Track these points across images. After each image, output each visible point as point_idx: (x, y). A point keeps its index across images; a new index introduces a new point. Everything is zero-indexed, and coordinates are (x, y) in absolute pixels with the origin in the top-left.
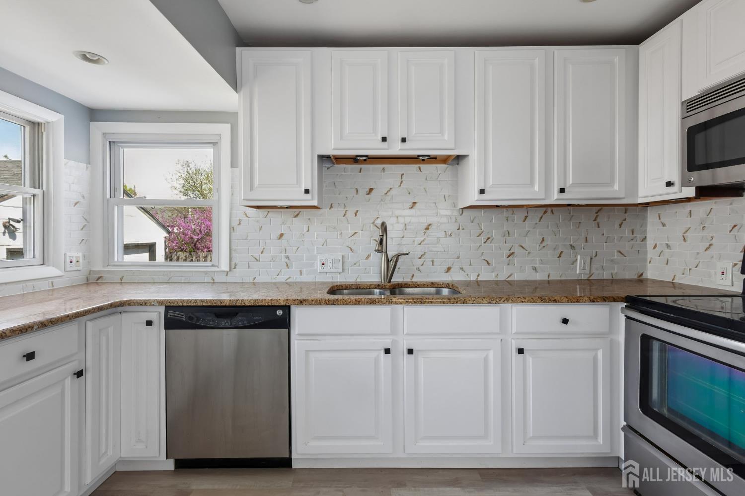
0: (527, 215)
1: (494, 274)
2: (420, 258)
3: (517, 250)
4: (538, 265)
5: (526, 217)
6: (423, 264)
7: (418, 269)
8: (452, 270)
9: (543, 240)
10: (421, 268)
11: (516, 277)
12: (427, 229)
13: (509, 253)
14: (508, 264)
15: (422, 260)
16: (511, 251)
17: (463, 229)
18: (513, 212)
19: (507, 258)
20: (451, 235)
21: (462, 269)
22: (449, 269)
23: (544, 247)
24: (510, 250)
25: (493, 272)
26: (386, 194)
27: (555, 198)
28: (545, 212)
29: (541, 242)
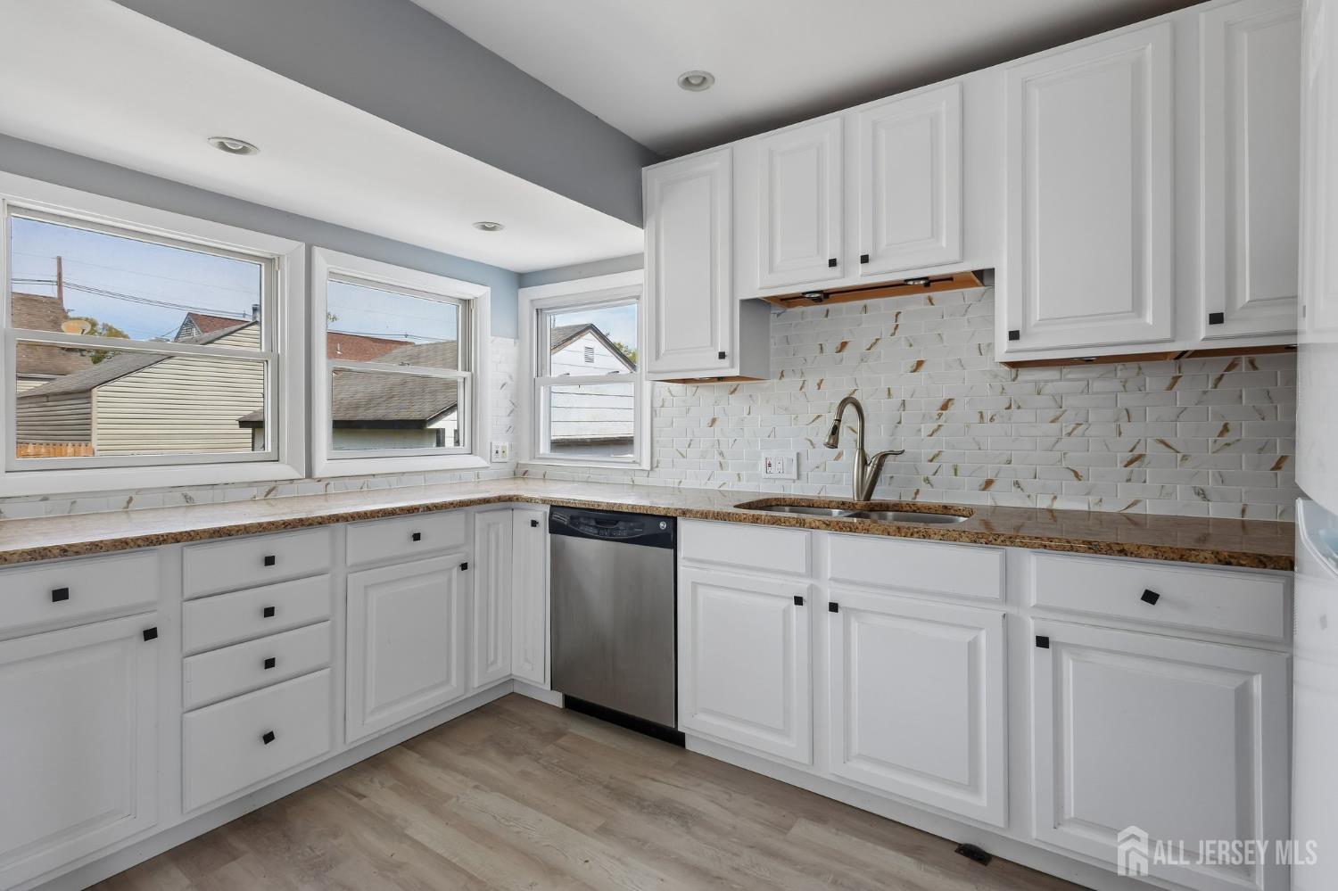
0: (1178, 375)
1: (1093, 499)
2: (931, 461)
3: (1152, 449)
4: (1210, 485)
5: (1176, 379)
6: (936, 472)
7: (927, 480)
8: (994, 487)
9: (1226, 429)
10: (932, 478)
11: (1151, 507)
12: (945, 407)
13: (1129, 456)
14: (1129, 480)
15: (935, 465)
16: (1136, 453)
17: (1019, 407)
18: (1140, 369)
19: (1126, 466)
20: (992, 419)
21: (1017, 484)
22: (989, 483)
23: (1228, 445)
24: (1131, 451)
25: (1088, 494)
26: (869, 349)
27: (1200, 335)
28: (1231, 366)
29: (1221, 434)
